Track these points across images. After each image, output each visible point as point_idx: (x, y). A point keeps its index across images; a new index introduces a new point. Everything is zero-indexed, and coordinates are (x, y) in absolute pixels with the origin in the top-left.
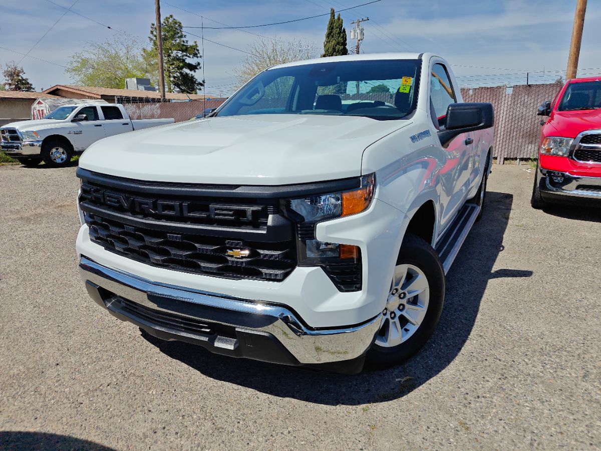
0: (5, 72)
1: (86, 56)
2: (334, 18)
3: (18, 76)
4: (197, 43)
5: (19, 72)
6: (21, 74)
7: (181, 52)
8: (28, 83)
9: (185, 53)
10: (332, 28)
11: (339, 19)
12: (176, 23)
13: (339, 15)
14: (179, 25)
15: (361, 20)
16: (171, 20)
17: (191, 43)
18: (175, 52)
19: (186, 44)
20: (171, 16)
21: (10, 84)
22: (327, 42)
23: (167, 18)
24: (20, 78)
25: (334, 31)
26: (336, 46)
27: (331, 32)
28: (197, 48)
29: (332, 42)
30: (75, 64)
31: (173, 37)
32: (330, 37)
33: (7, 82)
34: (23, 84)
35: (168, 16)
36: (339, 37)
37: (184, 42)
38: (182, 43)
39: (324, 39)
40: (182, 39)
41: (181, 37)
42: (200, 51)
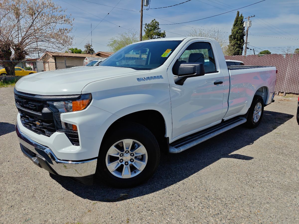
0: (85, 46)
1: (116, 39)
2: (239, 16)
3: (90, 47)
4: (165, 32)
5: (90, 46)
6: (91, 47)
7: (157, 36)
8: (93, 51)
9: (159, 37)
10: (237, 21)
11: (241, 16)
12: (156, 23)
13: (242, 14)
14: (158, 24)
15: (250, 17)
16: (154, 21)
17: (162, 32)
18: (155, 36)
19: (160, 32)
20: (155, 20)
21: (86, 51)
22: (233, 28)
23: (152, 20)
24: (90, 48)
25: (238, 22)
26: (238, 30)
27: (236, 23)
28: (165, 34)
29: (236, 28)
30: (111, 43)
31: (154, 29)
32: (236, 26)
33: (85, 50)
34: (91, 51)
35: (153, 20)
36: (240, 26)
37: (159, 31)
38: (158, 32)
39: (232, 27)
40: (158, 30)
41: (158, 29)
42: (166, 36)
